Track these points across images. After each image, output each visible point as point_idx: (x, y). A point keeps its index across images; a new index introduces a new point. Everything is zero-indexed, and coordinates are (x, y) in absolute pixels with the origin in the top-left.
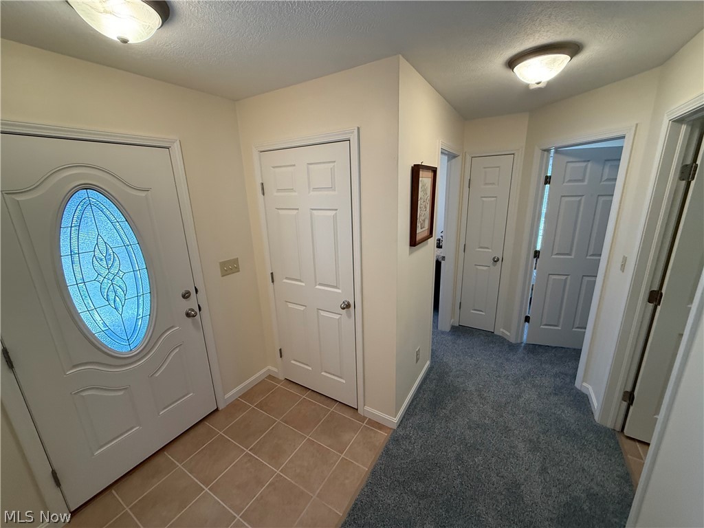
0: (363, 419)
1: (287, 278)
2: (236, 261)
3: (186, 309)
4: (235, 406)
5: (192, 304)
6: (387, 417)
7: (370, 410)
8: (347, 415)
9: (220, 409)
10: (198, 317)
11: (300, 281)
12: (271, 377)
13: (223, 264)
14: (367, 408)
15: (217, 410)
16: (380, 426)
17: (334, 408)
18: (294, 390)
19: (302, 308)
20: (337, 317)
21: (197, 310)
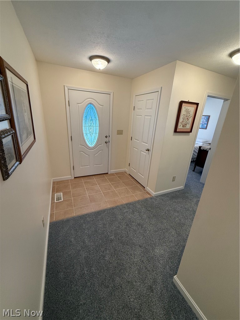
0: (145, 190)
1: (135, 139)
2: (122, 131)
3: (105, 141)
4: (112, 174)
5: (107, 140)
6: (152, 192)
7: (148, 189)
8: (141, 188)
9: (109, 173)
10: (108, 143)
11: (138, 140)
12: (125, 172)
13: (118, 131)
14: (147, 188)
15: (108, 173)
16: (149, 194)
17: (138, 185)
18: (130, 177)
19: (137, 150)
20: (145, 154)
21: (108, 142)
